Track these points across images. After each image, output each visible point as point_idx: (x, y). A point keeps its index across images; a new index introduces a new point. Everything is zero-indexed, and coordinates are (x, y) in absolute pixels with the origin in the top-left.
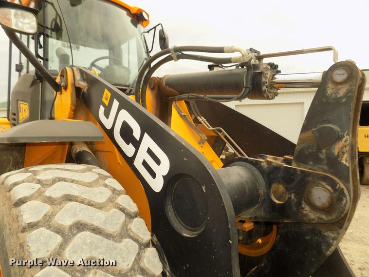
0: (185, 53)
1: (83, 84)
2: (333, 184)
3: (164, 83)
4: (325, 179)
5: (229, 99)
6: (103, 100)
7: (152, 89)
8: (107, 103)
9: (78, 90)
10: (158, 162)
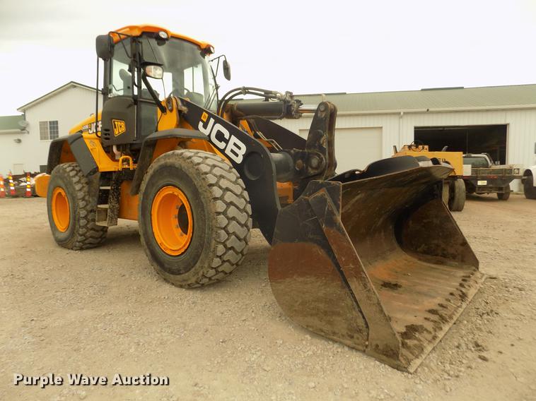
0: (250, 91)
1: (185, 109)
2: (319, 156)
3: (235, 108)
4: (317, 154)
5: (276, 119)
6: (202, 118)
7: (227, 112)
8: (205, 120)
9: (180, 112)
10: (239, 148)
